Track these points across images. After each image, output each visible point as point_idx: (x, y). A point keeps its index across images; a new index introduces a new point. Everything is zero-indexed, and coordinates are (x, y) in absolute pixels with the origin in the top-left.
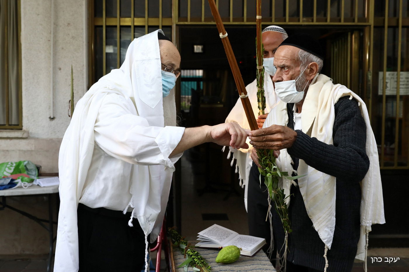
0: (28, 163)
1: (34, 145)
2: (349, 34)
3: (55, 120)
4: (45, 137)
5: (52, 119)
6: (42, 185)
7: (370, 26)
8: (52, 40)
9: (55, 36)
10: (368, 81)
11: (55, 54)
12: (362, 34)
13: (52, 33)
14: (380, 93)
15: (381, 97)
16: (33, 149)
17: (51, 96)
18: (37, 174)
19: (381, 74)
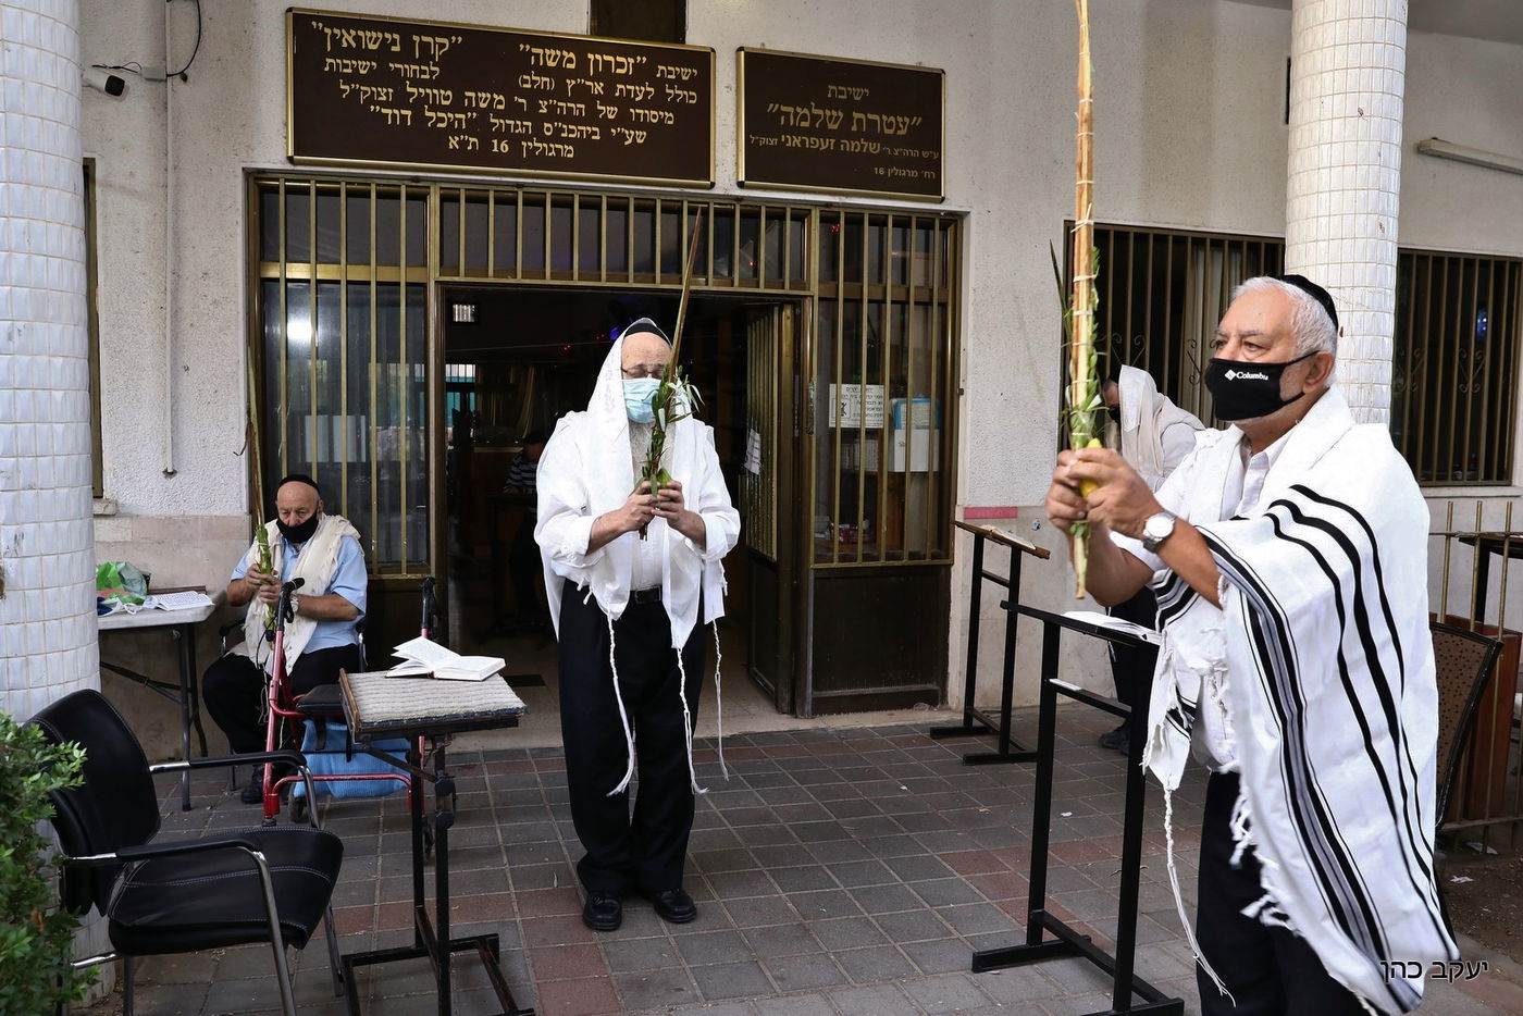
0: (126, 567)
1: (130, 531)
2: (776, 309)
3: (178, 475)
4: (154, 513)
5: (169, 474)
6: (168, 607)
7: (813, 297)
8: (168, 305)
9: (175, 300)
10: (809, 401)
11: (175, 336)
12: (798, 311)
13: (168, 293)
14: (832, 425)
15: (834, 430)
16: (129, 539)
17: (168, 427)
18: (145, 591)
19: (832, 387)
